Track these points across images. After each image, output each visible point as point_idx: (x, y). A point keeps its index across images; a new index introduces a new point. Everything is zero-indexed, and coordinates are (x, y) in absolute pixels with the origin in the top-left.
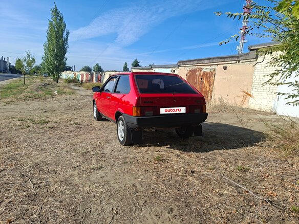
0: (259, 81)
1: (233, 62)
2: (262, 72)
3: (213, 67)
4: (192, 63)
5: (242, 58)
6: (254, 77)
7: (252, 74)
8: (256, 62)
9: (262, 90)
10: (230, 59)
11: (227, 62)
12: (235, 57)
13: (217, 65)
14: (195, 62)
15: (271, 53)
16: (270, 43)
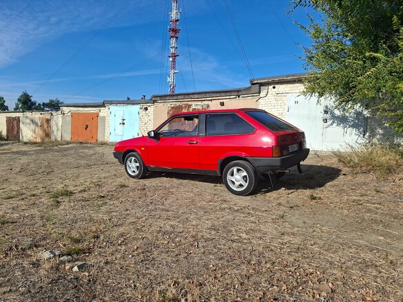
1: (232, 97)
2: (267, 107)
3: (206, 103)
4: (175, 98)
5: (243, 92)
8: (259, 97)
10: (228, 94)
11: (224, 97)
12: (234, 91)
13: (211, 100)
14: (180, 97)
15: (274, 88)
16: (274, 77)
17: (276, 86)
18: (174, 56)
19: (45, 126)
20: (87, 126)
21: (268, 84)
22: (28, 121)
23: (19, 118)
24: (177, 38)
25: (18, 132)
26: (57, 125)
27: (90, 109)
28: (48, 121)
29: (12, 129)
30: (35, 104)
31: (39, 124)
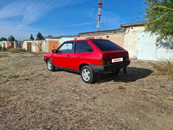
0: (127, 43)
1: (112, 33)
2: (128, 38)
3: (100, 36)
4: (88, 34)
5: (117, 31)
6: (124, 41)
7: (123, 40)
8: (125, 33)
9: (129, 48)
10: (110, 32)
11: (108, 34)
12: (113, 30)
13: (103, 35)
14: (89, 34)
15: (132, 28)
16: (132, 23)
17: (133, 28)
18: (100, 16)
19: (40, 46)
20: (54, 46)
21: (129, 27)
22: (34, 44)
23: (31, 42)
24: (101, 7)
25: (31, 49)
26: (44, 46)
27: (56, 39)
28: (41, 44)
29: (29, 47)
30: (43, 37)
31: (38, 46)
